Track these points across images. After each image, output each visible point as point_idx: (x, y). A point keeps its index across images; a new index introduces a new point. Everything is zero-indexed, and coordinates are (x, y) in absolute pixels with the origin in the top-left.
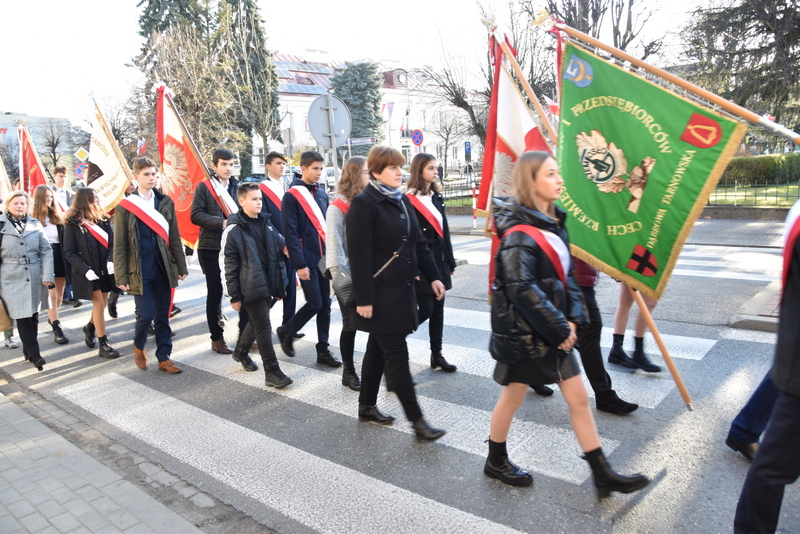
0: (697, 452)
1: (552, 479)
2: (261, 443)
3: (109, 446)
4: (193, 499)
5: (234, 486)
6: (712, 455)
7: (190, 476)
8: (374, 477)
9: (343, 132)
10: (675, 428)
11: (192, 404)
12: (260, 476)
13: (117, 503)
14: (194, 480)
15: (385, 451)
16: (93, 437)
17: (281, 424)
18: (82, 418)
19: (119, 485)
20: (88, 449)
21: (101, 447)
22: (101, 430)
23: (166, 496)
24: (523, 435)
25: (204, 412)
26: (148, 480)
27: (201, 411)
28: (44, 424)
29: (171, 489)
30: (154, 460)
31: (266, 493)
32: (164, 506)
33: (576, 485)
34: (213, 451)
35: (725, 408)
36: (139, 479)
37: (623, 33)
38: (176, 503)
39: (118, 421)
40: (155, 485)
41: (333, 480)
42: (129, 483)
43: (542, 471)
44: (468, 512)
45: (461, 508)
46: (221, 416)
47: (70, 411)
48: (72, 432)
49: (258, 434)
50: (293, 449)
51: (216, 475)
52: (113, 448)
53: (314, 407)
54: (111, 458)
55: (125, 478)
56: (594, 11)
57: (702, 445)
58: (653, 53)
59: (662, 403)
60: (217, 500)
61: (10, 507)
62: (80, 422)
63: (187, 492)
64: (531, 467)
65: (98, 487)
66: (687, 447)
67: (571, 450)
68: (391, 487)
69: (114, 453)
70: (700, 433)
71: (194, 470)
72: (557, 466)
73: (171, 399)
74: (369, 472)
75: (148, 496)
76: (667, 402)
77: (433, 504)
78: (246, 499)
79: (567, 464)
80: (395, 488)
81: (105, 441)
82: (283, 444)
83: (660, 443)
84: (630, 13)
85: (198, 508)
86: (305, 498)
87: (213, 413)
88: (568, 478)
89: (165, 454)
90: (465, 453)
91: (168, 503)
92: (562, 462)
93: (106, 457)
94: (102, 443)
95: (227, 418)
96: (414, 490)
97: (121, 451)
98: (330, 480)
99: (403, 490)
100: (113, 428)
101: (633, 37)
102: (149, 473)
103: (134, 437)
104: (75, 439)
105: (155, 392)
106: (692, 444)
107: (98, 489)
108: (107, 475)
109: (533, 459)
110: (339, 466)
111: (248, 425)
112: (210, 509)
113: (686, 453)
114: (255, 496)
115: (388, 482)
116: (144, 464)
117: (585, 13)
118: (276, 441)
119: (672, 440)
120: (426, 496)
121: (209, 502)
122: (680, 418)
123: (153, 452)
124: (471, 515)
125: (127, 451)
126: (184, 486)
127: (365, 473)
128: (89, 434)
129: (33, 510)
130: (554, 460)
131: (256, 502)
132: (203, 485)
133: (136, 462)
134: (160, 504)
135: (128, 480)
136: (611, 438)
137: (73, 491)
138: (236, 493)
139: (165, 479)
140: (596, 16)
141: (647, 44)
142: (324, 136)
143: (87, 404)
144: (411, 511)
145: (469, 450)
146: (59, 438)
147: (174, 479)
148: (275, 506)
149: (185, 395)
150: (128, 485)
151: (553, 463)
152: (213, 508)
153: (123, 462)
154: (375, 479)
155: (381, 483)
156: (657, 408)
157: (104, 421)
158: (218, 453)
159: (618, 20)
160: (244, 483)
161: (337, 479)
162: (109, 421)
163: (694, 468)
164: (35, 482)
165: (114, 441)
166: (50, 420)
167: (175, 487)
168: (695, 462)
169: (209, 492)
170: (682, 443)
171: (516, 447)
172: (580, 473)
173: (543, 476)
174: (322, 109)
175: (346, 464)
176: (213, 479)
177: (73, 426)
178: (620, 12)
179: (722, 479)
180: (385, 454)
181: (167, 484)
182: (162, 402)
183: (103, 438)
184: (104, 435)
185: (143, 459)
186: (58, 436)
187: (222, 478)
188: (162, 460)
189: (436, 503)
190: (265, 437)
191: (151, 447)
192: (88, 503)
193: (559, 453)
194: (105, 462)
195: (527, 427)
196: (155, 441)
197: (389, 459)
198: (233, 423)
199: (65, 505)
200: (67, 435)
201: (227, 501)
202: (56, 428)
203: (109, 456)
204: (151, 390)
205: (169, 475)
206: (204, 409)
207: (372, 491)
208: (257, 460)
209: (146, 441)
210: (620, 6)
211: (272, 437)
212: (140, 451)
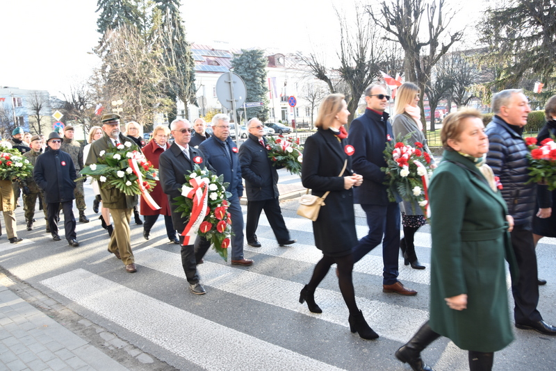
1: (392, 341)
2: (186, 318)
3: (78, 320)
4: (139, 358)
5: (167, 348)
7: (136, 342)
9: (241, 98)
11: (137, 290)
12: (185, 341)
13: (84, 361)
14: (139, 344)
15: (273, 322)
16: (67, 314)
18: (59, 301)
19: (86, 348)
20: (64, 323)
21: (72, 321)
22: (73, 309)
23: (119, 356)
25: (145, 296)
26: (106, 344)
27: (143, 295)
28: (33, 305)
29: (122, 351)
30: (110, 330)
31: (190, 352)
32: (117, 363)
34: (152, 323)
36: (100, 344)
37: (435, 27)
38: (126, 361)
39: (84, 302)
40: (111, 348)
41: (237, 343)
42: (93, 347)
44: (333, 365)
45: (328, 362)
46: (158, 298)
47: (51, 296)
48: (53, 311)
49: (184, 311)
50: (208, 321)
51: (154, 341)
52: (81, 322)
53: (223, 291)
54: (80, 329)
55: (90, 343)
56: (415, 11)
58: (457, 40)
60: (155, 358)
61: (8, 365)
62: (58, 303)
63: (134, 353)
65: (71, 349)
67: (405, 320)
68: (278, 348)
69: (82, 325)
71: (139, 337)
72: (395, 332)
73: (121, 287)
74: (262, 338)
75: (106, 356)
77: (308, 359)
78: (176, 357)
79: (402, 330)
80: (281, 348)
81: (76, 317)
82: (201, 318)
84: (440, 13)
85: (142, 364)
86: (217, 356)
87: (152, 296)
89: (118, 326)
90: (330, 323)
91: (121, 360)
92: (399, 329)
93: (76, 328)
94: (73, 318)
95: (162, 300)
96: (294, 350)
97: (87, 324)
98: (235, 343)
99: (287, 350)
100: (81, 307)
101: (442, 29)
102: (107, 340)
103: (96, 314)
104: (54, 316)
105: (111, 282)
107: (71, 351)
108: (78, 341)
109: (378, 327)
110: (241, 333)
111: (177, 305)
112: (150, 364)
114: (182, 356)
115: (276, 344)
116: (103, 333)
117: (409, 13)
118: (196, 316)
120: (303, 354)
121: (150, 360)
123: (109, 324)
124: (335, 367)
125: (91, 324)
126: (132, 349)
127: (259, 338)
128: (63, 312)
129: (25, 366)
130: (393, 327)
131: (183, 359)
132: (145, 348)
133: (97, 331)
134: (115, 361)
135: (92, 344)
137: (53, 353)
138: (169, 353)
139: (118, 343)
140: (416, 16)
141: (453, 34)
142: (227, 101)
143: (62, 291)
144: (293, 365)
145: (332, 321)
146: (45, 316)
147: (124, 344)
148: (196, 362)
149: (132, 284)
151: (392, 330)
152: (153, 364)
153: (88, 332)
154: (266, 342)
155: (272, 345)
157: (75, 303)
158: (156, 324)
159: (432, 18)
160: (174, 346)
161: (239, 342)
162: (78, 303)
164: (26, 347)
165: (81, 317)
166: (37, 303)
167: (125, 349)
169: (150, 352)
173: (385, 339)
174: (226, 82)
175: (246, 332)
176: (152, 343)
177: (53, 307)
178: (433, 13)
180: (273, 324)
181: (120, 347)
182: (115, 289)
183: (74, 315)
184: (75, 313)
185: (102, 330)
186: (42, 313)
187: (159, 343)
188: (115, 330)
189: (310, 359)
190: (188, 313)
191: (107, 321)
192: (64, 361)
193: (396, 322)
194: (75, 332)
195: (373, 304)
196: (112, 317)
197: (276, 328)
198: (165, 304)
199: (48, 363)
200: (49, 313)
201: (162, 359)
202: (41, 308)
203: (79, 327)
204: (108, 281)
205: (121, 340)
206: (145, 294)
207: (264, 350)
208: (183, 330)
209: (105, 317)
210: (433, 8)
211: (193, 313)
212: (100, 324)
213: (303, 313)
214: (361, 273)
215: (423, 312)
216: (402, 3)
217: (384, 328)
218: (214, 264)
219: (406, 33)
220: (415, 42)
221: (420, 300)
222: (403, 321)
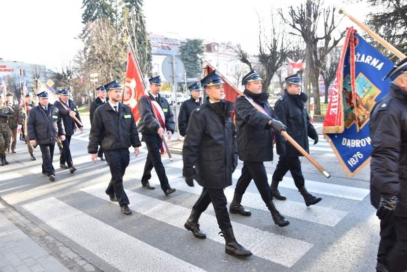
0: (356, 252)
1: (275, 264)
2: (124, 238)
3: (45, 236)
4: (84, 267)
5: (106, 260)
6: (364, 254)
7: (84, 254)
8: (180, 258)
9: (180, 75)
10: (344, 238)
11: (91, 215)
12: (120, 255)
13: (44, 268)
14: (86, 256)
15: (188, 244)
16: (37, 231)
17: (135, 228)
18: (33, 221)
19: (46, 258)
20: (34, 238)
21: (40, 237)
22: (42, 227)
23: (70, 265)
24: (262, 239)
25: (97, 220)
26: (62, 256)
27: (95, 219)
29: (73, 261)
30: (66, 244)
31: (123, 265)
32: (68, 270)
33: (288, 268)
34: (98, 241)
35: (373, 228)
36: (58, 255)
37: (329, 26)
38: (75, 268)
39: (51, 223)
40: (66, 259)
41: (158, 259)
42: (52, 257)
43: (270, 259)
46: (105, 222)
47: (28, 217)
48: (27, 228)
49: (123, 233)
50: (140, 242)
51: (98, 254)
52: (47, 237)
53: (154, 219)
54: (45, 243)
55: (50, 254)
56: (314, 14)
57: (359, 248)
59: (339, 224)
60: (97, 268)
62: (32, 223)
63: (81, 263)
64: (264, 257)
65: (35, 258)
66: (351, 249)
67: (287, 248)
69: (47, 240)
70: (358, 242)
71: (87, 251)
72: (278, 257)
73: (80, 212)
74: (178, 256)
75: (61, 264)
76: (342, 223)
78: (112, 268)
79: (284, 256)
80: (190, 265)
81: (44, 234)
82: (135, 239)
83: (336, 246)
84: (333, 15)
86: (142, 269)
87: (101, 221)
88: (284, 263)
89: (73, 242)
91: (71, 268)
92: (282, 255)
93: (42, 242)
94: (42, 235)
95: (108, 224)
96: (200, 267)
97: (51, 239)
98: (157, 259)
99: (195, 266)
100: (48, 226)
101: (334, 28)
102: (63, 252)
103: (59, 232)
104: (27, 232)
105: (73, 208)
106: (353, 247)
107: (35, 260)
108: (42, 252)
110: (163, 252)
111: (118, 228)
113: (349, 252)
114: (117, 267)
115: (187, 262)
116: (62, 247)
117: (309, 15)
118: (131, 237)
119: (342, 244)
122: (348, 233)
123: (67, 240)
125: (54, 239)
126: (80, 260)
127: (176, 256)
128: (35, 230)
130: (277, 253)
131: (117, 270)
132: (90, 259)
133: (58, 245)
134: (66, 269)
135: (52, 255)
136: (309, 242)
137: (22, 260)
138: (107, 264)
139: (71, 255)
140: (315, 17)
141: (342, 31)
142: (170, 76)
143: (37, 214)
146: (21, 232)
147: (76, 256)
149: (88, 210)
150: (52, 258)
151: (276, 255)
153: (50, 246)
154: (180, 260)
155: (183, 262)
156: (335, 226)
157: (44, 223)
158: (101, 242)
159: (327, 19)
160: (112, 259)
161: (160, 259)
162: (47, 223)
163: (353, 261)
164: (3, 255)
165: (48, 234)
166: (17, 221)
167: (76, 260)
168: (354, 257)
169: (93, 263)
170: (348, 246)
171: (258, 245)
172: (290, 261)
173: (270, 261)
174: (169, 62)
175: (167, 251)
176: (96, 256)
177: (28, 225)
178: (328, 15)
179: (368, 268)
180: (188, 246)
181: (72, 258)
182: (75, 214)
183: (42, 232)
184: (43, 230)
185: (61, 244)
186: (19, 230)
187: (101, 256)
188: (71, 245)
190: (126, 234)
191: (66, 237)
192: (29, 267)
193: (280, 249)
194: (41, 245)
195: (265, 234)
196: (69, 234)
197: (189, 249)
198: (110, 227)
199: (16, 268)
200: (24, 230)
201: (102, 269)
202: (19, 226)
203: (44, 241)
204: (71, 207)
205: (73, 253)
206: (96, 218)
207: (178, 266)
208: (120, 247)
209: (64, 234)
210: (328, 12)
211: (129, 235)
212: (60, 240)
213: (211, 238)
214: (258, 210)
215: (302, 242)
216: (305, 7)
217: (270, 253)
218: (150, 198)
219: (306, 30)
220: (313, 37)
221: (301, 233)
222: (285, 248)
